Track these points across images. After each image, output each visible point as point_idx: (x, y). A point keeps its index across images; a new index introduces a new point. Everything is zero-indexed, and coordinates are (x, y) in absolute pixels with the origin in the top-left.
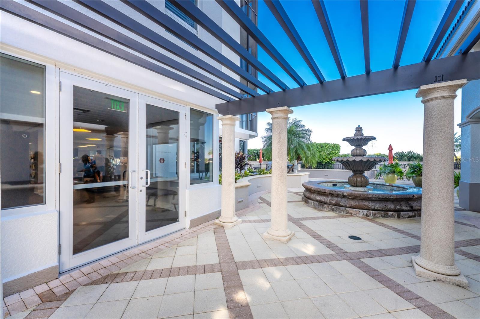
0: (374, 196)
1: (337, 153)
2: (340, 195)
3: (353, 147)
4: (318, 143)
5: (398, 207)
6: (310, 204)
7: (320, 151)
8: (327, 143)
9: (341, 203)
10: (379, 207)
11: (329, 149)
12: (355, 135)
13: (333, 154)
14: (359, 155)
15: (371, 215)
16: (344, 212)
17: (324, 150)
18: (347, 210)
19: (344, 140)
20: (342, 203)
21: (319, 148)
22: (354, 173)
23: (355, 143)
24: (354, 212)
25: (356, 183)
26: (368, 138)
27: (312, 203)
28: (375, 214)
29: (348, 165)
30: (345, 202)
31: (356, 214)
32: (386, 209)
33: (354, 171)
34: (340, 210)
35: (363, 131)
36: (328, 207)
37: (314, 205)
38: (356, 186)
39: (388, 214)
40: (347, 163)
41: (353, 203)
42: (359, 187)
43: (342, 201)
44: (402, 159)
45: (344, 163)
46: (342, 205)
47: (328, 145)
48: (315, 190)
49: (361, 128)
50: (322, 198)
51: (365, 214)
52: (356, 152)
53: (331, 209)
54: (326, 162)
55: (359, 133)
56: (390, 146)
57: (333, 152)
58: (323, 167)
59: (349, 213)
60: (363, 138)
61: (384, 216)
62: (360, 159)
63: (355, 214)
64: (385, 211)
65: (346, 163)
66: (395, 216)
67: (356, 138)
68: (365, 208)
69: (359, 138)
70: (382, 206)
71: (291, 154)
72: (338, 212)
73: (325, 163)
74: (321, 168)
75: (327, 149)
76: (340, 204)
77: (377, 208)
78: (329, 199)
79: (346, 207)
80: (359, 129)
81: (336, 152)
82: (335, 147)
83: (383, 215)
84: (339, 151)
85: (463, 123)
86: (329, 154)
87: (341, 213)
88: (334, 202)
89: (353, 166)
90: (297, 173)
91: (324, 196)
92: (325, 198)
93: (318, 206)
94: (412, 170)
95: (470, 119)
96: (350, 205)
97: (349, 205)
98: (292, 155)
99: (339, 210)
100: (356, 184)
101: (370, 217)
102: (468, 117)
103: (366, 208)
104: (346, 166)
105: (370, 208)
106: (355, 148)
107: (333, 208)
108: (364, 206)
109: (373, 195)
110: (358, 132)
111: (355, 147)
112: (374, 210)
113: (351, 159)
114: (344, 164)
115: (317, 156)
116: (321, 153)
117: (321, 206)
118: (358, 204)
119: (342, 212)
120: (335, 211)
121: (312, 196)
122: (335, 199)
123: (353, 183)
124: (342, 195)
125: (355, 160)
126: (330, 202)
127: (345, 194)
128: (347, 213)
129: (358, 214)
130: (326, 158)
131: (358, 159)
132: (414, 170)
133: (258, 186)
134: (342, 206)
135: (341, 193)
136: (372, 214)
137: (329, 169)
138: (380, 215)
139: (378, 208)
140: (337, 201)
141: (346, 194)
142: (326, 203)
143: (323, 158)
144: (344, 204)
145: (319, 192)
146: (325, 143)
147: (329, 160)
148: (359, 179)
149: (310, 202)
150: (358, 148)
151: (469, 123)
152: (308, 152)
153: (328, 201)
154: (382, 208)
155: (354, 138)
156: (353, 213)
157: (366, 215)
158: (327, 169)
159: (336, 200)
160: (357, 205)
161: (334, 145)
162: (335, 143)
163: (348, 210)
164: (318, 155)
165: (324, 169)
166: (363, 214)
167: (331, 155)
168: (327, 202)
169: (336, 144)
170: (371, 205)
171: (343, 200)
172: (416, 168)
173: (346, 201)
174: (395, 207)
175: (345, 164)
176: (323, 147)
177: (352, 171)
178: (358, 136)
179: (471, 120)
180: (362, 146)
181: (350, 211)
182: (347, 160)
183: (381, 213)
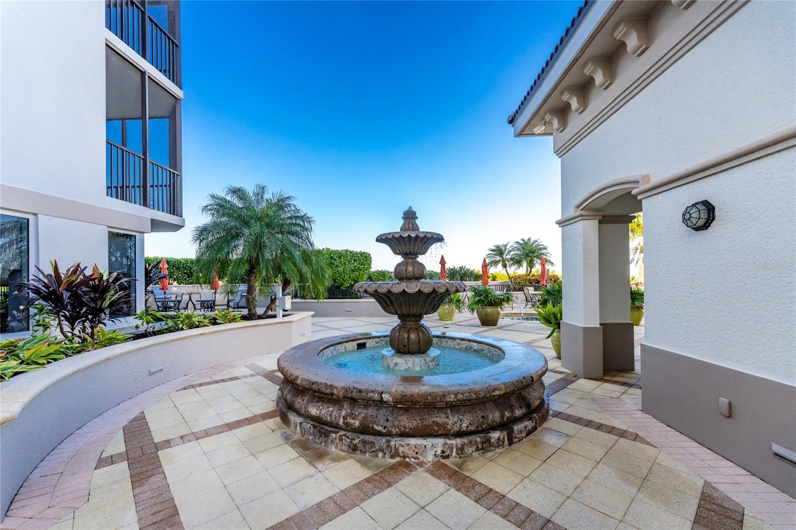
0: (460, 396)
1: (366, 270)
2: (374, 401)
3: (399, 259)
4: (334, 251)
5: (507, 414)
6: (292, 428)
7: (337, 266)
8: (350, 251)
9: (375, 426)
10: (470, 424)
11: (353, 262)
12: (403, 229)
13: (361, 270)
14: (412, 277)
15: (454, 454)
16: (385, 454)
17: (344, 263)
18: (393, 447)
19: (380, 239)
20: (378, 426)
21: (335, 260)
22: (402, 321)
23: (403, 246)
24: (412, 452)
25: (407, 345)
26: (430, 236)
27: (298, 427)
28: (461, 450)
29: (389, 303)
30: (387, 420)
31: (418, 456)
32: (484, 427)
33: (402, 317)
34: (374, 449)
35: (418, 221)
36: (341, 440)
37: (301, 432)
38: (407, 352)
39: (490, 441)
40: (388, 297)
41: (407, 422)
42: (413, 354)
43: (379, 416)
44: (453, 277)
45: (380, 296)
46: (379, 431)
47: (351, 253)
48: (304, 387)
49: (415, 213)
50: (324, 411)
51: (439, 452)
52: (406, 270)
53: (349, 446)
54: (349, 285)
55: (411, 224)
56: (442, 258)
57: (359, 267)
58: (342, 295)
59: (398, 456)
60: (421, 235)
61: (482, 449)
62: (417, 290)
63: (415, 455)
64: (483, 431)
65: (385, 299)
66: (503, 442)
67: (405, 235)
68: (437, 432)
69: (413, 236)
70: (477, 419)
71: (261, 274)
72: (367, 455)
73: (347, 288)
74: (340, 296)
75: (349, 262)
76: (373, 427)
77: (465, 429)
78: (343, 413)
79: (389, 434)
80: (410, 216)
81: (364, 268)
82: (364, 258)
83: (480, 446)
84: (369, 265)
85: (563, 220)
86: (353, 271)
87: (377, 456)
88: (357, 423)
89: (401, 305)
90: (284, 316)
91: (329, 403)
92: (332, 411)
93: (315, 436)
94: (477, 299)
95: (581, 210)
96: (400, 430)
97: (397, 430)
98: (264, 274)
99: (371, 447)
100: (406, 349)
101: (451, 459)
102: (578, 207)
103: (440, 432)
104: (384, 304)
105: (451, 430)
106: (403, 259)
107: (354, 442)
108: (436, 428)
109: (456, 395)
110: (409, 223)
111: (402, 257)
112: (460, 434)
113: (398, 287)
114: (380, 299)
115: (327, 276)
116: (340, 269)
117: (321, 436)
118: (420, 425)
119: (381, 454)
120: (361, 451)
121: (299, 402)
122: (360, 413)
123: (401, 346)
124: (379, 401)
125: (406, 290)
126: (347, 424)
127: (386, 397)
128: (392, 457)
129: (422, 455)
130: (348, 279)
131: (412, 288)
132: (480, 298)
133: (153, 371)
134: (379, 434)
135: (376, 397)
136: (454, 450)
137: (354, 298)
138: (474, 449)
139: (467, 427)
140: (365, 418)
141: (391, 399)
142: (336, 427)
143: (343, 279)
144: (385, 428)
145: (315, 392)
146: (347, 251)
147: (352, 283)
148: (412, 336)
149: (293, 422)
150: (410, 261)
151: (580, 218)
152: (305, 269)
153: (341, 422)
154: (477, 427)
155: (403, 235)
156: (410, 456)
157: (442, 456)
158: (351, 298)
159: (363, 415)
160: (417, 426)
161: (361, 255)
162: (363, 251)
163: (395, 447)
164: (329, 272)
165: (345, 298)
166: (433, 452)
167: (357, 274)
168: (338, 424)
169: (364, 253)
170: (452, 421)
171: (382, 414)
172: (481, 295)
173: (390, 419)
174: (502, 416)
175: (383, 299)
176: (342, 258)
177: (397, 316)
178: (408, 230)
179: (583, 213)
180: (415, 255)
181: (401, 449)
182: (387, 292)
183: (476, 442)
